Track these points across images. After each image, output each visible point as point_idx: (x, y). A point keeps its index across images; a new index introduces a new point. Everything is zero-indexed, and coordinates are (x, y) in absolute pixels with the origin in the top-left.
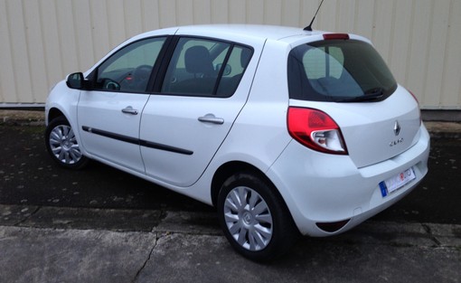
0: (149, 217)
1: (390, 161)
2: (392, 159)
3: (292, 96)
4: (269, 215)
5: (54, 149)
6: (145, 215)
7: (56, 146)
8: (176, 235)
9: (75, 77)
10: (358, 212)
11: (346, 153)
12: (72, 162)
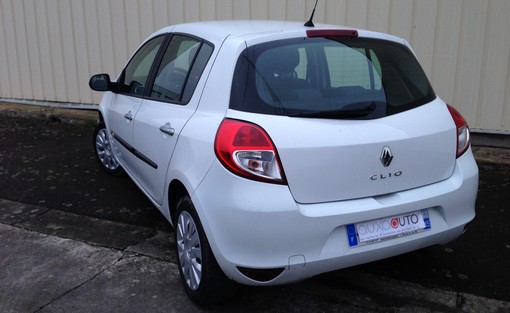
0: (138, 234)
1: (372, 199)
2: (375, 197)
3: (233, 105)
4: (199, 249)
5: (100, 153)
6: (135, 232)
7: (102, 149)
8: (143, 257)
9: (102, 78)
10: (297, 261)
11: (284, 181)
12: (113, 168)
